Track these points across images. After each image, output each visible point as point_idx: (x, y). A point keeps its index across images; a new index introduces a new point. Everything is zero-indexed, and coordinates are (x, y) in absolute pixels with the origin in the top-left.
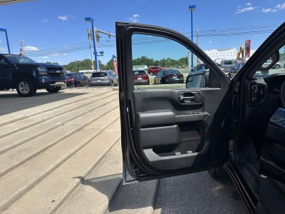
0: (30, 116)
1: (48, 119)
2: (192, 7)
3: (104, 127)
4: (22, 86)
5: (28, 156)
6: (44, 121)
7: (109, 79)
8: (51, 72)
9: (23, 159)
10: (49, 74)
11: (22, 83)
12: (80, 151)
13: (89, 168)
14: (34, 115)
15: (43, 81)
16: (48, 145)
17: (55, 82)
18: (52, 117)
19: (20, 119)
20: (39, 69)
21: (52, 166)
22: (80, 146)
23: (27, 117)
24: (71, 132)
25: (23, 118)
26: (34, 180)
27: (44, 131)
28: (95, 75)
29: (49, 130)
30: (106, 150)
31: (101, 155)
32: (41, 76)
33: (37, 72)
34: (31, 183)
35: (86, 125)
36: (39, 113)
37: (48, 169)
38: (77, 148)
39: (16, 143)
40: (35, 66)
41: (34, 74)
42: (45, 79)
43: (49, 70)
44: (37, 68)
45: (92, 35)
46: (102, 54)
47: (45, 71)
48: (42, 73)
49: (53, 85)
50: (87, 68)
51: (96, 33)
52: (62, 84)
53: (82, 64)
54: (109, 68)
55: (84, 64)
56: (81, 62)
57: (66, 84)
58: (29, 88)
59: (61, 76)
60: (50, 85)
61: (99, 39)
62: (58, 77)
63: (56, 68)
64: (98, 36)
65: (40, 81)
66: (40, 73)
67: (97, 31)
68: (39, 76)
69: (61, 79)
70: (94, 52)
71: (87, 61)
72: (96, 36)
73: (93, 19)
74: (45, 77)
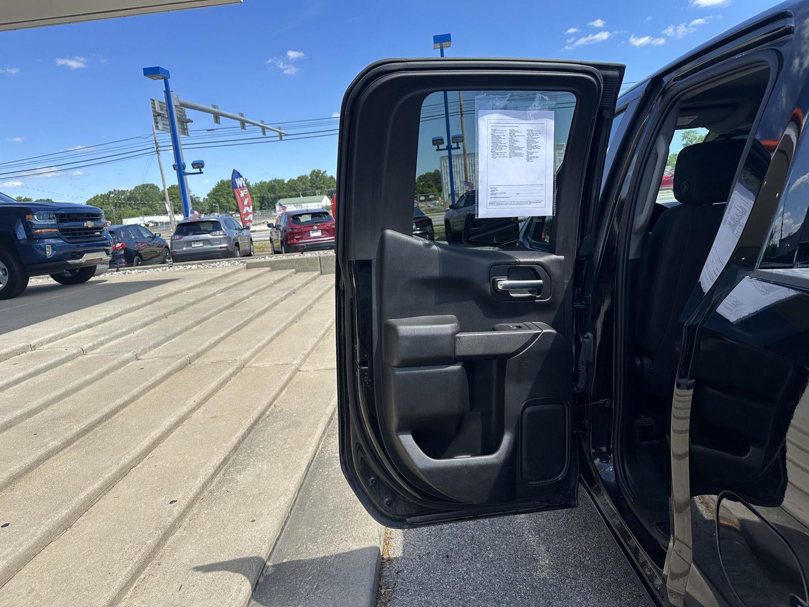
0: (41, 344)
1: (92, 348)
3: (246, 356)
5: (77, 428)
6: (84, 352)
7: (228, 239)
8: (65, 225)
9: (69, 434)
10: (63, 230)
12: (200, 410)
13: (234, 440)
14: (50, 341)
15: (49, 253)
16: (119, 402)
17: (80, 255)
18: (102, 343)
19: (16, 353)
20: (35, 219)
21: (146, 443)
22: (197, 398)
23: (33, 348)
24: (164, 372)
25: (24, 350)
26: (114, 470)
27: (95, 373)
28: (184, 229)
29: (107, 372)
30: (265, 402)
31: (255, 414)
32: (41, 238)
33: (29, 227)
34: (108, 475)
35: (198, 355)
36: (62, 336)
37: (139, 449)
38: (191, 403)
39: (34, 404)
40: (22, 211)
41: (21, 235)
42: (53, 245)
43: (64, 221)
44: (27, 217)
45: (167, 116)
46: (200, 170)
47: (52, 225)
48: (43, 231)
49: (77, 261)
50: (147, 210)
51: (176, 111)
52: (101, 259)
53: (129, 199)
54: (216, 206)
55: (135, 199)
56: (128, 194)
57: (109, 258)
58: (6, 275)
59: (98, 236)
60: (69, 261)
61: (186, 125)
62: (88, 240)
63: (82, 214)
64: (183, 119)
65: (39, 251)
66: (38, 231)
67: (180, 104)
68: (35, 239)
69: (98, 245)
70: (177, 164)
71: (147, 191)
72: (178, 118)
73: (169, 72)
74: (52, 241)
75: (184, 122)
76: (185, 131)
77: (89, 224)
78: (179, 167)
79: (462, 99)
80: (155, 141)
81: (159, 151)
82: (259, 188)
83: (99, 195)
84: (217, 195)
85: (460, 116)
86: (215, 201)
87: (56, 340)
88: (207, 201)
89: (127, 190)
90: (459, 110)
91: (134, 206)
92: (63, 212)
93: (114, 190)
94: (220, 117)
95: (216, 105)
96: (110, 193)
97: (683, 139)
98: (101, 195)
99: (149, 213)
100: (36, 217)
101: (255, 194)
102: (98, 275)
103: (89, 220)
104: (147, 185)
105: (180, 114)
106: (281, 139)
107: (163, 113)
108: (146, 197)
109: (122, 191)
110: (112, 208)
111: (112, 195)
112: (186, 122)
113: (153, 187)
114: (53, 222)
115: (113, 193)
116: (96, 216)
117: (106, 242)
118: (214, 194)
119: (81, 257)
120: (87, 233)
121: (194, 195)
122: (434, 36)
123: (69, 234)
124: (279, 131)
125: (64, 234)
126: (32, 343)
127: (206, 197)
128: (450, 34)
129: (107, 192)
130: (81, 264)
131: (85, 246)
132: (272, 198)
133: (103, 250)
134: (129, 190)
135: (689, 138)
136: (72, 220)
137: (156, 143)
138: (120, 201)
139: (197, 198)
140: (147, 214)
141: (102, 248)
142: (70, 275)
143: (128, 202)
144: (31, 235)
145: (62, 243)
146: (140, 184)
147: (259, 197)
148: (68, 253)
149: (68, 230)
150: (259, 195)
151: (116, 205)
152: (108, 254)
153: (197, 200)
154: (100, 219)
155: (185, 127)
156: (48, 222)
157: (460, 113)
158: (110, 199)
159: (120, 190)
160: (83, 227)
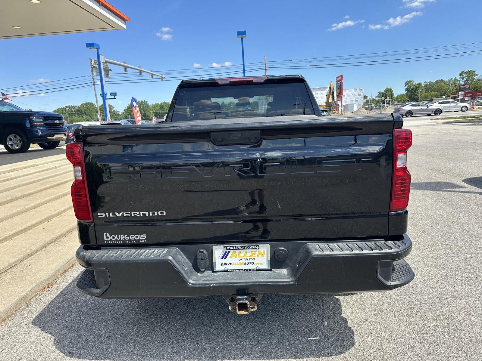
0: (40, 165)
2: (241, 34)
4: (11, 139)
8: (47, 122)
10: (46, 124)
11: (12, 136)
14: (43, 164)
15: (40, 133)
17: (53, 135)
19: (31, 166)
20: (34, 119)
25: (34, 165)
32: (36, 126)
33: (31, 122)
40: (28, 115)
41: (28, 125)
42: (41, 130)
43: (47, 120)
44: (31, 117)
45: (98, 68)
46: (115, 97)
47: (41, 121)
48: (37, 124)
49: (52, 138)
50: (88, 118)
51: (103, 65)
52: (62, 138)
53: (78, 111)
54: (129, 117)
55: (81, 111)
56: (77, 108)
57: (65, 138)
58: (21, 142)
59: (61, 127)
60: (48, 138)
61: (109, 73)
62: (57, 129)
63: (54, 117)
64: (107, 69)
65: (35, 133)
66: (35, 124)
67: (105, 61)
68: (33, 127)
69: (61, 131)
70: (102, 93)
71: (88, 107)
72: (104, 68)
73: (99, 45)
74: (41, 128)
75: (107, 71)
76: (107, 75)
77: (57, 122)
78: (104, 95)
79: (266, 61)
80: (93, 79)
81: (95, 84)
82: (155, 107)
83: (60, 108)
84: (129, 110)
85: (265, 70)
86: (128, 114)
87: (45, 164)
88: (124, 114)
89: (77, 106)
90: (264, 67)
91: (80, 115)
92: (46, 116)
93: (69, 106)
94: (127, 68)
95: (125, 62)
96: (66, 107)
97: (405, 86)
98: (61, 108)
99: (89, 120)
100: (34, 117)
101: (152, 110)
102: (60, 146)
103: (57, 120)
104: (89, 103)
105: (105, 66)
106: (162, 80)
107: (96, 66)
108: (88, 110)
109: (73, 106)
110: (67, 116)
111: (67, 109)
112: (109, 71)
113: (92, 104)
114: (42, 120)
115: (68, 107)
116: (61, 118)
117: (64, 130)
118: (127, 110)
119: (53, 136)
120: (56, 126)
121: (116, 110)
122: (237, 32)
123: (48, 126)
124: (161, 76)
125: (46, 126)
126: (37, 164)
127: (123, 111)
128: (245, 31)
129: (64, 106)
130: (53, 139)
131: (55, 132)
132: (162, 113)
133: (63, 134)
134: (78, 106)
135: (409, 85)
136: (50, 120)
137: (93, 80)
138: (72, 112)
139: (118, 112)
140: (88, 120)
141: (63, 133)
142: (47, 145)
143: (77, 113)
144: (32, 126)
145: (45, 129)
146: (84, 103)
147: (155, 112)
148: (48, 134)
149: (48, 124)
150: (154, 111)
151: (69, 114)
152: (65, 136)
153: (118, 113)
154: (62, 120)
155: (108, 73)
156: (39, 120)
157: (265, 69)
158: (66, 110)
159: (72, 106)
160: (54, 123)
